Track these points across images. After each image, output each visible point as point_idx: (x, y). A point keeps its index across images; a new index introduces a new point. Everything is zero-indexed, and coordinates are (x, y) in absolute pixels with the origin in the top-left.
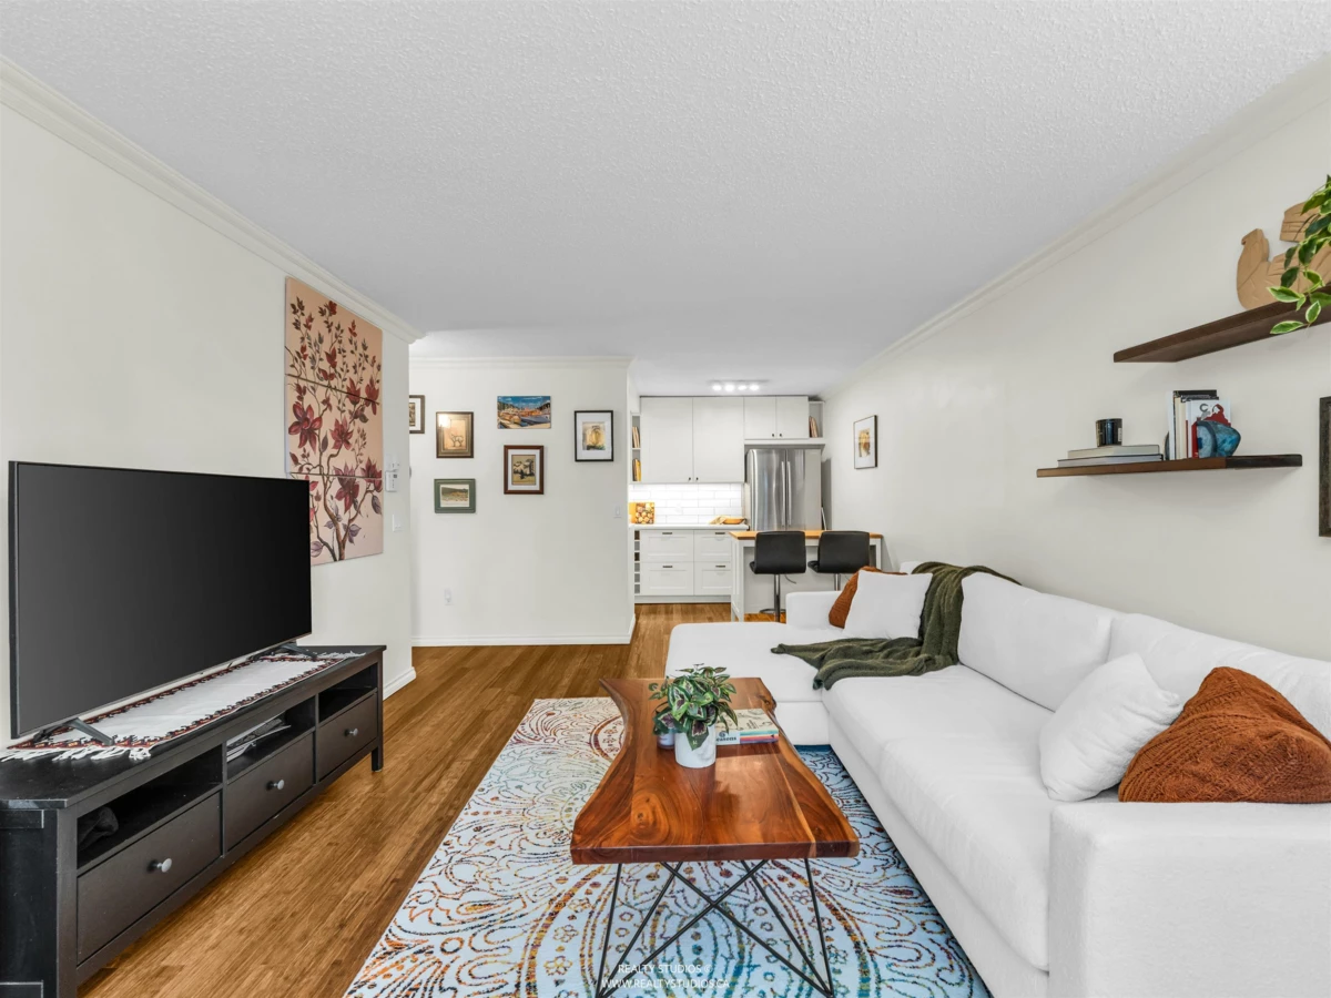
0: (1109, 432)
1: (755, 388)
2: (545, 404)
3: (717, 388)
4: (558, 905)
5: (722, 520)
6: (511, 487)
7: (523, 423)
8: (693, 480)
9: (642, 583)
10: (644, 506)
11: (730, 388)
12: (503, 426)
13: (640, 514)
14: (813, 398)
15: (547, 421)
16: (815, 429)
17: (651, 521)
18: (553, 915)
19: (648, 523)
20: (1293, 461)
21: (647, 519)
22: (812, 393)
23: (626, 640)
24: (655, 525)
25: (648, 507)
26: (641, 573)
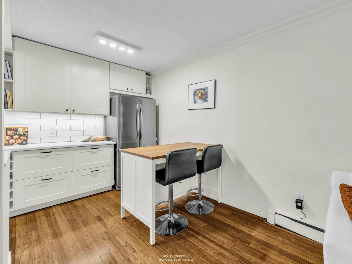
5: (92, 139)
9: (15, 199)
10: (16, 130)
13: (12, 137)
14: (147, 74)
17: (26, 142)
19: (21, 144)
21: (19, 141)
22: (148, 71)
24: (29, 146)
25: (20, 131)
26: (14, 190)
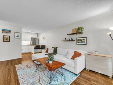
0: (66, 39)
1: (33, 32)
2: (10, 31)
3: (29, 32)
4: (39, 80)
6: (4, 41)
7: (6, 33)
8: (25, 41)
11: (31, 32)
12: (3, 33)
15: (10, 33)
16: (38, 36)
18: (39, 81)
20: (75, 41)
22: (37, 33)
23: (21, 57)
